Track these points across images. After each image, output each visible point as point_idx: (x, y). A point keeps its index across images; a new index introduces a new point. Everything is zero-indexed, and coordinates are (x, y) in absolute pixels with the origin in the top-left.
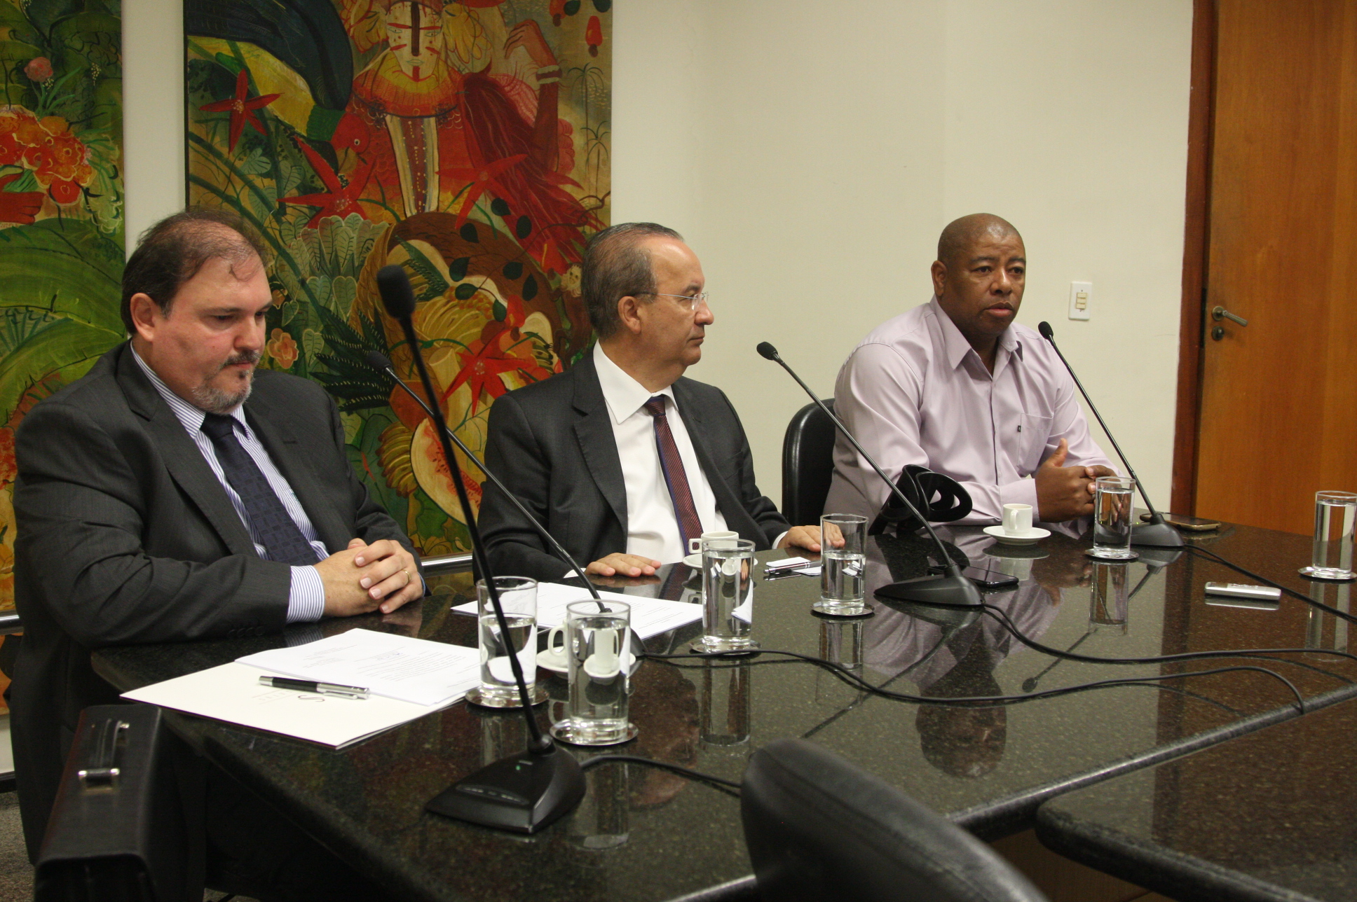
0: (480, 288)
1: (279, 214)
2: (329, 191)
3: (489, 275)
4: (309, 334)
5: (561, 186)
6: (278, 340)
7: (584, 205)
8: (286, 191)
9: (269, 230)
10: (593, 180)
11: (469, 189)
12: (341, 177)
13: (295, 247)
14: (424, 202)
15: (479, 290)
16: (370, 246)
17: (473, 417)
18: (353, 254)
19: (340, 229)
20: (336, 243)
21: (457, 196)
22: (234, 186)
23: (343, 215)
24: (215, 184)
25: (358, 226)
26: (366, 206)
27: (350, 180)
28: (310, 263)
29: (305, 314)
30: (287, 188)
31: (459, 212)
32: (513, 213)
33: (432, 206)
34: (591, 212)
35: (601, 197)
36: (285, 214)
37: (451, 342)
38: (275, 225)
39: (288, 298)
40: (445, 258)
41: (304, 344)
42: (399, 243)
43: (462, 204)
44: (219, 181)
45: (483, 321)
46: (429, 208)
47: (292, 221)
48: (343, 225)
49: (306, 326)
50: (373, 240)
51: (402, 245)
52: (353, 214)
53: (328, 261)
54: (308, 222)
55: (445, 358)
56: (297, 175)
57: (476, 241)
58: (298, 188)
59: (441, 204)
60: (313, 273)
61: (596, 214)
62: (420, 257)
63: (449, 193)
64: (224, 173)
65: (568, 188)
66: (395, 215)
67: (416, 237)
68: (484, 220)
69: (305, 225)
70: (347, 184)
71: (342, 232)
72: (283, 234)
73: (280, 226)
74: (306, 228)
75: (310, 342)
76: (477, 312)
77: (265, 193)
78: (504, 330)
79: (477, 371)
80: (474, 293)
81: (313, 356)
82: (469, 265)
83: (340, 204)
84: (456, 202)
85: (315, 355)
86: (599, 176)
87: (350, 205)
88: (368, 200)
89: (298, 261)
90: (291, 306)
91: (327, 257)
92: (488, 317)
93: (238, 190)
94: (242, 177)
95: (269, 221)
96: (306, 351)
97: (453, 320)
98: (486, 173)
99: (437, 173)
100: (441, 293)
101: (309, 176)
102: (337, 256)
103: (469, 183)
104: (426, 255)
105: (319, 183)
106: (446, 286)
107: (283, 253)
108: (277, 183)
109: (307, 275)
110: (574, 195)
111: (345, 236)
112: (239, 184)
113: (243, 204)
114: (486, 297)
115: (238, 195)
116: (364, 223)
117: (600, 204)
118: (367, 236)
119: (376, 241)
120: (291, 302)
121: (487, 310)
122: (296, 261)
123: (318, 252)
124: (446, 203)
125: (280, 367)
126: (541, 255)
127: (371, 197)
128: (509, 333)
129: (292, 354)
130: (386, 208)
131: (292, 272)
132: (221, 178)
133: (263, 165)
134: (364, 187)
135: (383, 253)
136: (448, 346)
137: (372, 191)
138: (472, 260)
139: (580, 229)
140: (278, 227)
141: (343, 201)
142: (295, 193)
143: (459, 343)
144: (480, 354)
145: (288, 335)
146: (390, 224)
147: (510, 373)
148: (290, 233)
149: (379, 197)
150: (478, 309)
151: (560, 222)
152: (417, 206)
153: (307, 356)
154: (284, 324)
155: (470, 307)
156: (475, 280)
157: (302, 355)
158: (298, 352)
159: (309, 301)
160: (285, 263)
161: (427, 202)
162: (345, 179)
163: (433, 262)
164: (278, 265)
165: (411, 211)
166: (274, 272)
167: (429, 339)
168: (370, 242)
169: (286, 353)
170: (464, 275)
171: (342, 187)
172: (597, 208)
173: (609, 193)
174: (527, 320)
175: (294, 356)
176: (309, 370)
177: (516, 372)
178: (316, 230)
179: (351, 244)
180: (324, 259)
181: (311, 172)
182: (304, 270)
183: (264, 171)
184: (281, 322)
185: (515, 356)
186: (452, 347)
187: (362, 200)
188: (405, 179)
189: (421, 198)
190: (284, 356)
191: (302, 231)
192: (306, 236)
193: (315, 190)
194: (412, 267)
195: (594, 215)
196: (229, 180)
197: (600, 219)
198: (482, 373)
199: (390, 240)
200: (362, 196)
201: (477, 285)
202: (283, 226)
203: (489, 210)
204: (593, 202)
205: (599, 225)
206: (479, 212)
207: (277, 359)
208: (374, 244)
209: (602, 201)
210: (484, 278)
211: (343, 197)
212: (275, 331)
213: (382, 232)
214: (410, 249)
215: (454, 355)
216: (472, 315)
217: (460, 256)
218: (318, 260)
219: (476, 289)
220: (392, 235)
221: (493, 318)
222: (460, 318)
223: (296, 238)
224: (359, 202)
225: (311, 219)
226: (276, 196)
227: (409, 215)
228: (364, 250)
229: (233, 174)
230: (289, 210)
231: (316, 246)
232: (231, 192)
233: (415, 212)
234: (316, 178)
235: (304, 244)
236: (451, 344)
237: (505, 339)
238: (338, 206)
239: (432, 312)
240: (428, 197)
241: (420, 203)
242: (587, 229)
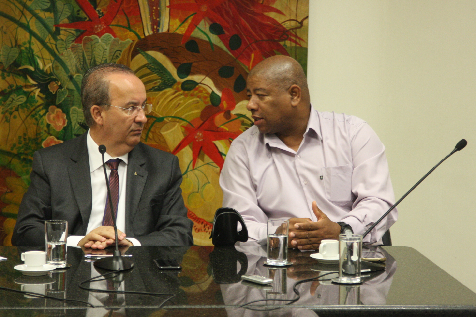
0: (200, 83)
1: (55, 34)
2: (90, 20)
3: (207, 75)
4: (74, 110)
5: (266, 14)
6: (53, 113)
7: (285, 26)
8: (60, 20)
9: (49, 44)
10: (293, 8)
11: (192, 17)
12: (98, 11)
13: (65, 55)
14: (158, 25)
15: (200, 85)
16: (118, 55)
17: (193, 169)
18: (106, 60)
19: (97, 44)
20: (94, 52)
21: (183, 22)
22: (25, 17)
23: (100, 35)
24: (12, 15)
25: (110, 42)
26: (117, 30)
27: (105, 12)
28: (76, 65)
29: (72, 98)
30: (61, 18)
31: (184, 32)
32: (226, 33)
33: (164, 28)
34: (291, 31)
35: (300, 20)
36: (59, 34)
37: (177, 119)
38: (52, 41)
39: (61, 87)
40: (174, 63)
41: (71, 116)
42: (139, 53)
43: (187, 27)
44: (16, 14)
45: (203, 106)
46: (162, 30)
47: (64, 39)
48: (100, 40)
49: (73, 105)
50: (121, 51)
51: (142, 54)
52: (107, 34)
53: (88, 64)
54: (75, 40)
55: (173, 129)
56: (67, 10)
57: (198, 52)
58: (68, 18)
59: (171, 27)
60: (78, 72)
61: (296, 33)
62: (155, 62)
63: (177, 20)
64: (18, 8)
65: (272, 15)
66: (137, 35)
67: (153, 49)
68: (205, 38)
69: (73, 41)
70: (103, 15)
71: (99, 45)
72: (58, 47)
73: (56, 42)
74: (74, 43)
75: (74, 115)
76: (198, 99)
77: (46, 21)
78: (219, 112)
79: (197, 139)
80: (195, 86)
81: (77, 124)
82: (192, 68)
83: (97, 27)
84: (182, 25)
85: (78, 123)
86: (299, 5)
87: (104, 29)
88: (117, 25)
89: (68, 64)
90: (63, 92)
91: (88, 62)
92: (206, 103)
93: (28, 19)
94: (31, 11)
95: (49, 39)
96: (72, 120)
97: (179, 104)
98: (205, 6)
99: (168, 7)
100: (171, 86)
101: (76, 10)
102: (95, 61)
103: (192, 13)
104: (159, 61)
105: (83, 15)
106: (174, 81)
107: (57, 58)
108: (54, 15)
109: (73, 73)
110: (277, 19)
111: (101, 48)
112: (29, 15)
113: (31, 28)
114: (205, 90)
115: (28, 23)
116: (114, 40)
117: (300, 25)
118: (117, 48)
119: (123, 51)
120: (63, 89)
121: (205, 98)
122: (66, 64)
123: (81, 58)
124: (175, 27)
125: (54, 130)
126: (249, 61)
127: (120, 24)
128: (222, 114)
129: (62, 122)
130: (131, 30)
131: (63, 70)
132: (17, 12)
133: (46, 4)
134: (115, 17)
135: (128, 60)
136: (176, 121)
137: (120, 19)
138: (195, 64)
139: (282, 43)
140: (54, 43)
141: (100, 26)
142: (66, 21)
143: (183, 120)
144: (199, 127)
145: (60, 110)
146: (133, 41)
147: (223, 141)
148: (63, 46)
149: (125, 23)
150: (199, 97)
151: (265, 38)
152: (153, 29)
153: (73, 124)
154: (57, 103)
155: (192, 95)
156: (196, 78)
157: (70, 123)
158: (67, 121)
159: (75, 89)
160: (58, 64)
161: (161, 26)
162: (101, 12)
163: (164, 65)
164: (54, 66)
165: (148, 32)
166: (52, 70)
167: (161, 116)
168: (119, 52)
169: (58, 121)
170: (188, 74)
171: (99, 17)
172: (296, 28)
173: (307, 17)
174: (237, 106)
175: (64, 123)
176: (74, 132)
177: (227, 141)
178: (80, 45)
179: (105, 53)
180: (86, 63)
181: (77, 8)
182: (72, 69)
183: (46, 7)
184: (55, 101)
185: (227, 129)
186: (178, 122)
187: (113, 25)
188: (145, 11)
189: (156, 23)
190: (57, 123)
191: (71, 45)
192: (73, 48)
193: (79, 19)
194: (149, 69)
195: (293, 33)
196: (22, 13)
197: (299, 35)
198: (201, 140)
199: (133, 51)
200: (113, 23)
201: (198, 81)
202: (58, 42)
203: (207, 30)
204: (293, 24)
205: (298, 40)
206: (200, 32)
207: (52, 125)
208: (121, 54)
209: (301, 23)
210: (203, 77)
211: (100, 23)
212: (51, 107)
213: (127, 46)
214: (148, 57)
215: (180, 127)
216: (194, 101)
217: (185, 62)
218: (82, 63)
219: (197, 84)
220: (135, 48)
221: (210, 103)
222: (184, 103)
223: (66, 49)
224: (111, 27)
225: (78, 37)
226: (54, 23)
227: (147, 34)
228: (114, 57)
229: (25, 10)
230: (62, 32)
231: (81, 54)
232: (23, 21)
233: (151, 33)
234: (81, 11)
235: (72, 53)
236: (178, 120)
237: (219, 119)
238: (96, 29)
239: (164, 98)
240: (161, 23)
241: (155, 27)
242: (288, 43)
